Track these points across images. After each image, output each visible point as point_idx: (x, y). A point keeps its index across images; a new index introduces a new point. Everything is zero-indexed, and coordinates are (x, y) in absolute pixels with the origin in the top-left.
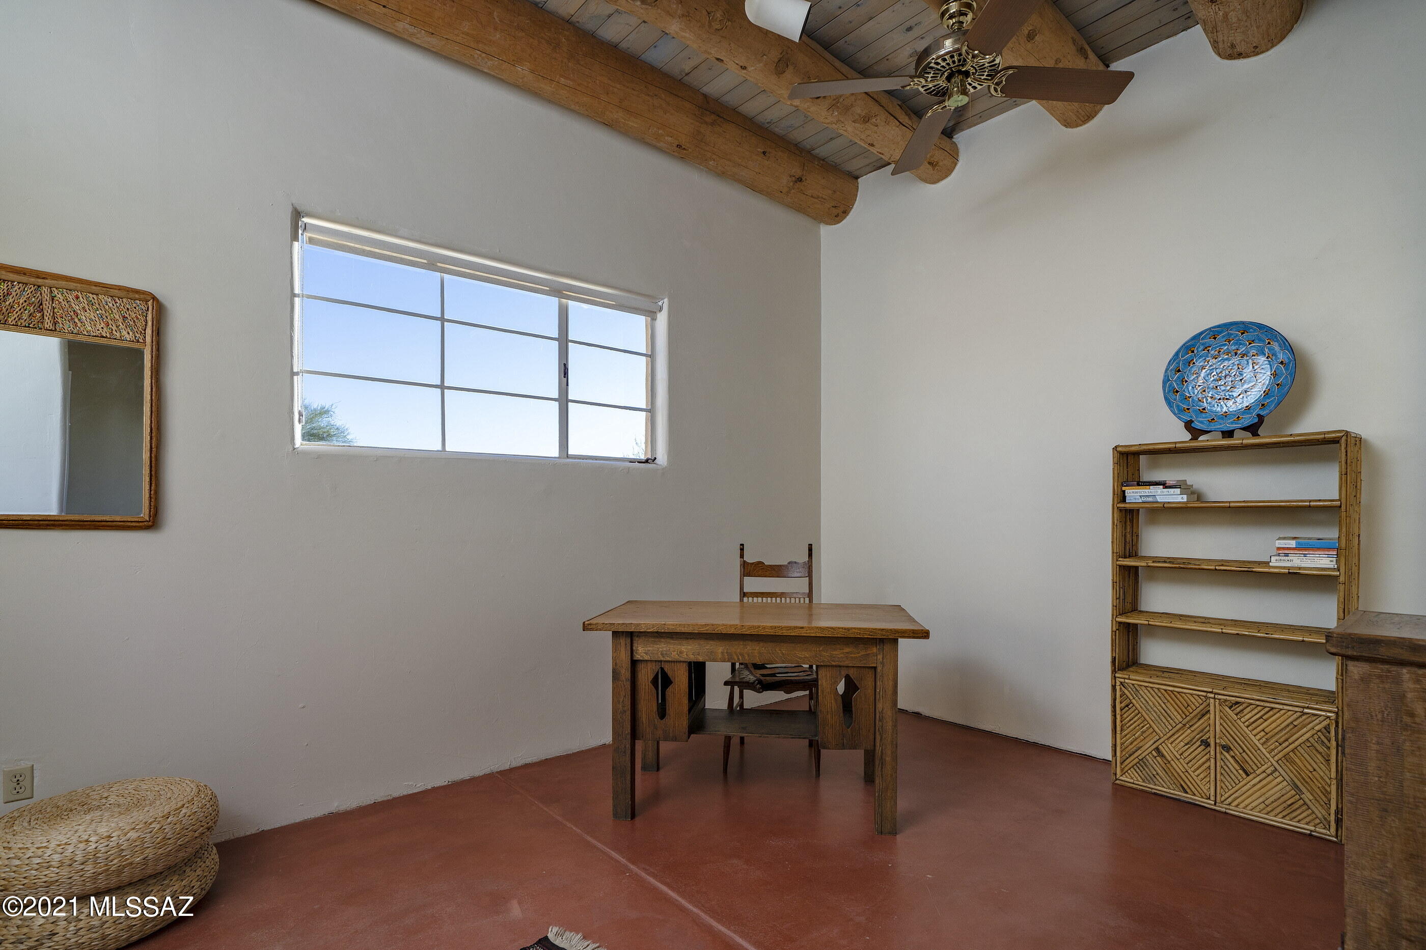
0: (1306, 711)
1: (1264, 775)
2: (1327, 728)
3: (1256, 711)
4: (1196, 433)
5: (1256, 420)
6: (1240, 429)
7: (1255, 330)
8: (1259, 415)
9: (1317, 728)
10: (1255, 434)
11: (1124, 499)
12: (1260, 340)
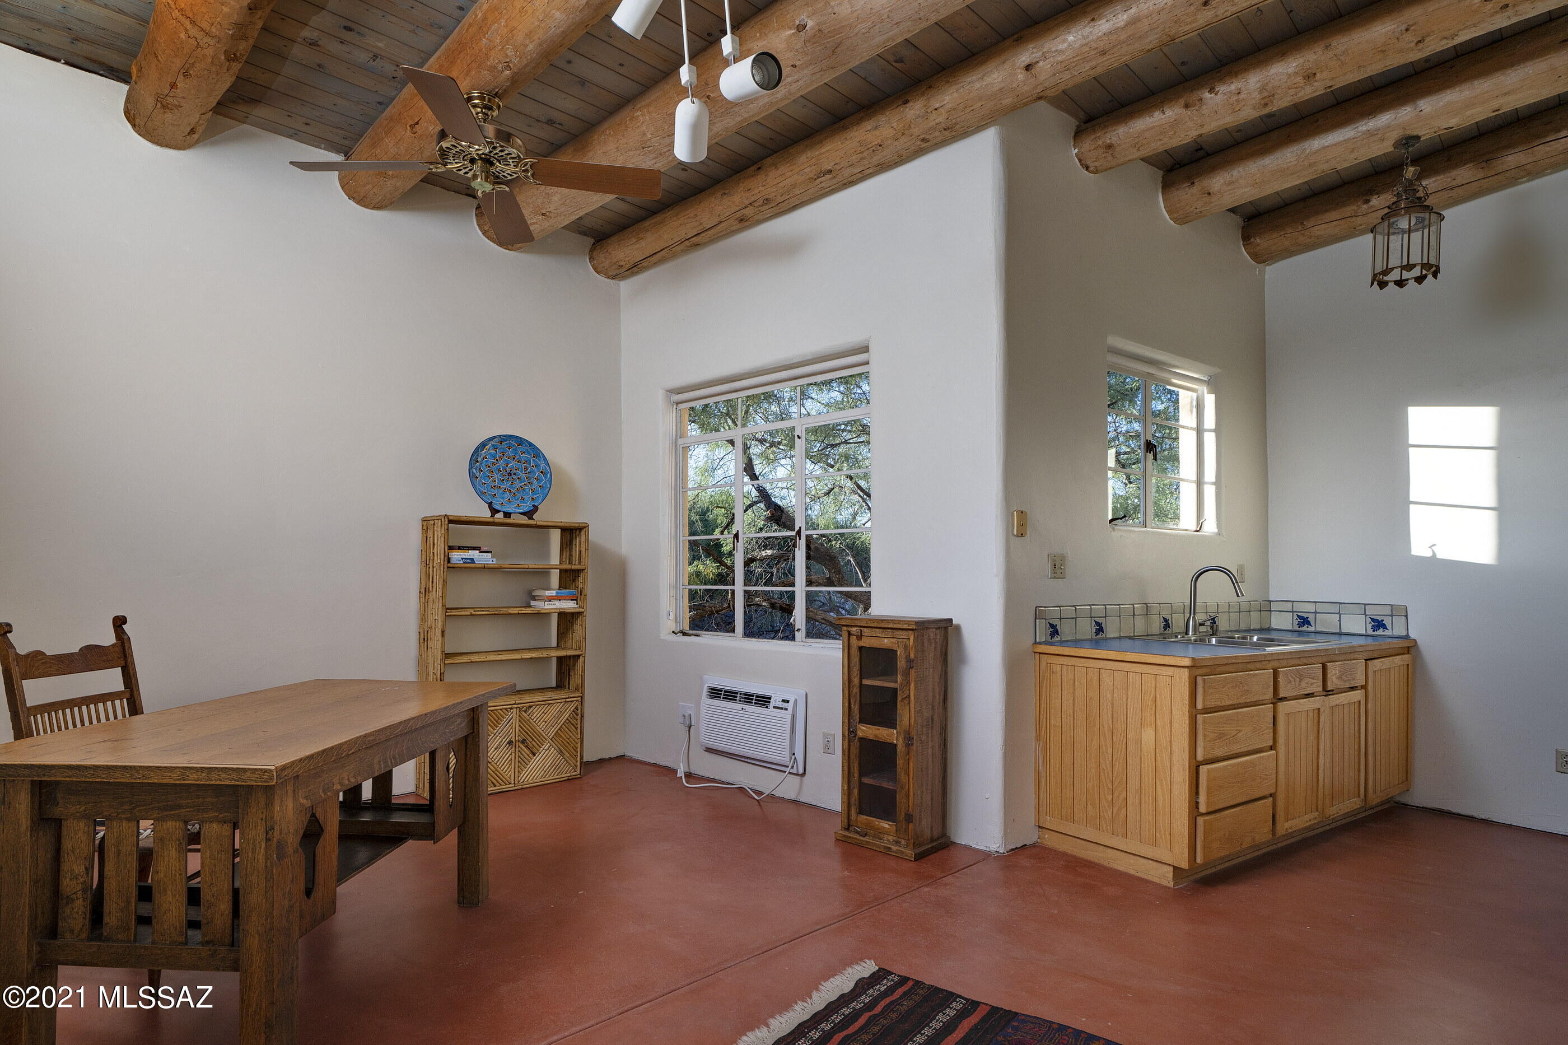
0: (568, 700)
1: (544, 751)
2: (576, 708)
3: (541, 708)
4: (494, 511)
5: (532, 508)
6: (519, 513)
7: (526, 445)
8: (534, 506)
9: (572, 710)
10: (531, 518)
11: (449, 561)
12: (529, 453)
